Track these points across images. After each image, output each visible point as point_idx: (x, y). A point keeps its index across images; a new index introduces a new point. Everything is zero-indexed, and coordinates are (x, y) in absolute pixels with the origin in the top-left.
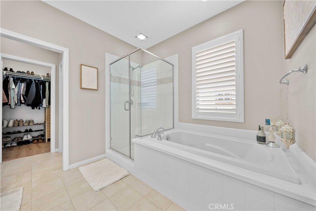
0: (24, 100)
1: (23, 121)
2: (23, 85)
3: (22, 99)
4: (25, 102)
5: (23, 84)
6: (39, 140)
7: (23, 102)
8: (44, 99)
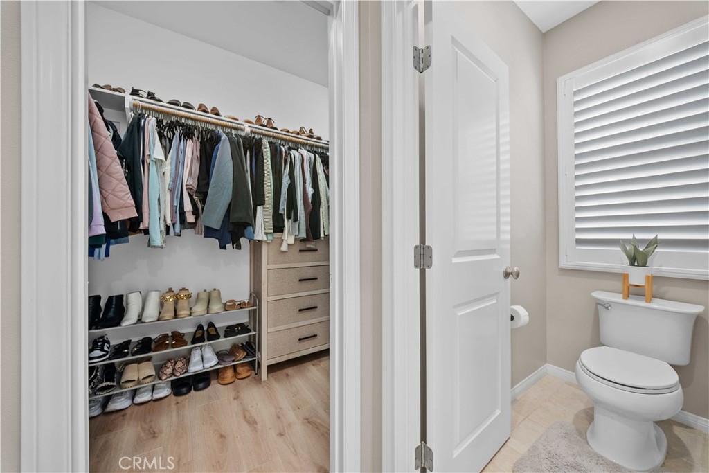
0: (194, 213)
1: (189, 297)
2: (191, 149)
3: (188, 206)
4: (196, 219)
5: (190, 143)
6: (240, 369)
7: (190, 218)
8: (259, 209)
